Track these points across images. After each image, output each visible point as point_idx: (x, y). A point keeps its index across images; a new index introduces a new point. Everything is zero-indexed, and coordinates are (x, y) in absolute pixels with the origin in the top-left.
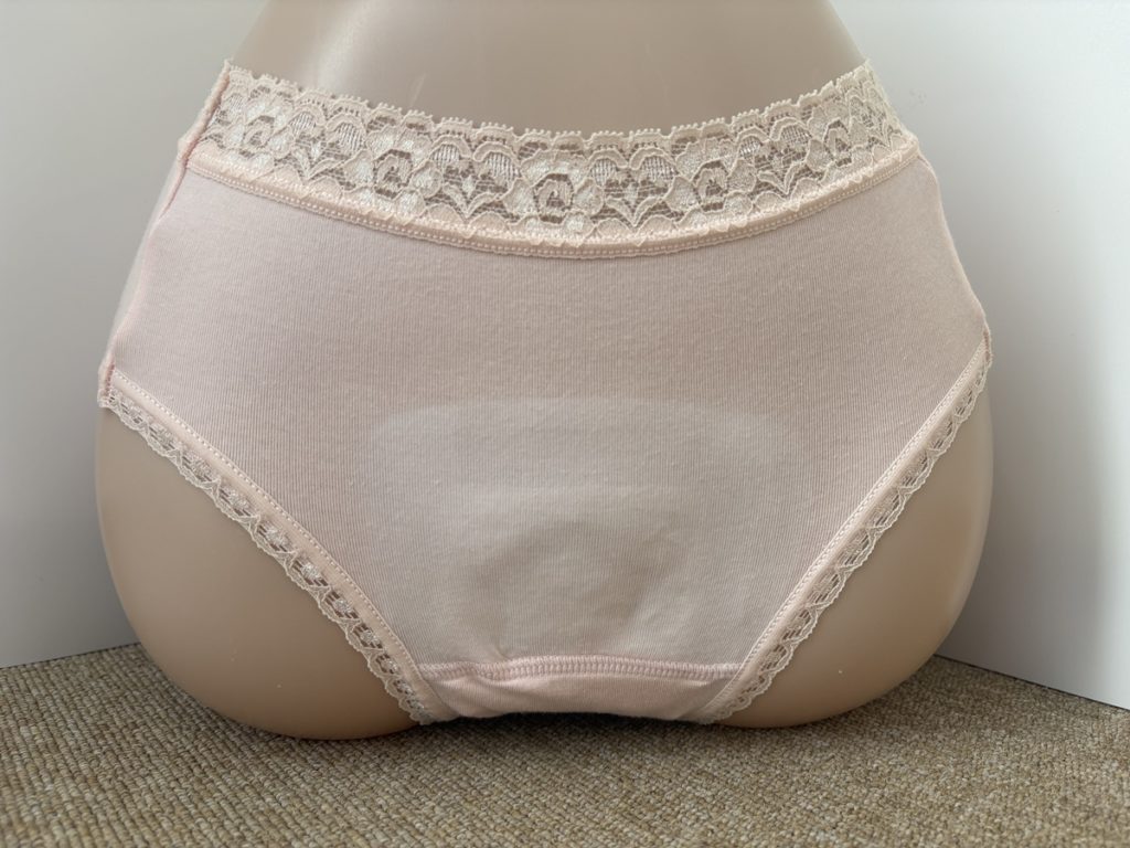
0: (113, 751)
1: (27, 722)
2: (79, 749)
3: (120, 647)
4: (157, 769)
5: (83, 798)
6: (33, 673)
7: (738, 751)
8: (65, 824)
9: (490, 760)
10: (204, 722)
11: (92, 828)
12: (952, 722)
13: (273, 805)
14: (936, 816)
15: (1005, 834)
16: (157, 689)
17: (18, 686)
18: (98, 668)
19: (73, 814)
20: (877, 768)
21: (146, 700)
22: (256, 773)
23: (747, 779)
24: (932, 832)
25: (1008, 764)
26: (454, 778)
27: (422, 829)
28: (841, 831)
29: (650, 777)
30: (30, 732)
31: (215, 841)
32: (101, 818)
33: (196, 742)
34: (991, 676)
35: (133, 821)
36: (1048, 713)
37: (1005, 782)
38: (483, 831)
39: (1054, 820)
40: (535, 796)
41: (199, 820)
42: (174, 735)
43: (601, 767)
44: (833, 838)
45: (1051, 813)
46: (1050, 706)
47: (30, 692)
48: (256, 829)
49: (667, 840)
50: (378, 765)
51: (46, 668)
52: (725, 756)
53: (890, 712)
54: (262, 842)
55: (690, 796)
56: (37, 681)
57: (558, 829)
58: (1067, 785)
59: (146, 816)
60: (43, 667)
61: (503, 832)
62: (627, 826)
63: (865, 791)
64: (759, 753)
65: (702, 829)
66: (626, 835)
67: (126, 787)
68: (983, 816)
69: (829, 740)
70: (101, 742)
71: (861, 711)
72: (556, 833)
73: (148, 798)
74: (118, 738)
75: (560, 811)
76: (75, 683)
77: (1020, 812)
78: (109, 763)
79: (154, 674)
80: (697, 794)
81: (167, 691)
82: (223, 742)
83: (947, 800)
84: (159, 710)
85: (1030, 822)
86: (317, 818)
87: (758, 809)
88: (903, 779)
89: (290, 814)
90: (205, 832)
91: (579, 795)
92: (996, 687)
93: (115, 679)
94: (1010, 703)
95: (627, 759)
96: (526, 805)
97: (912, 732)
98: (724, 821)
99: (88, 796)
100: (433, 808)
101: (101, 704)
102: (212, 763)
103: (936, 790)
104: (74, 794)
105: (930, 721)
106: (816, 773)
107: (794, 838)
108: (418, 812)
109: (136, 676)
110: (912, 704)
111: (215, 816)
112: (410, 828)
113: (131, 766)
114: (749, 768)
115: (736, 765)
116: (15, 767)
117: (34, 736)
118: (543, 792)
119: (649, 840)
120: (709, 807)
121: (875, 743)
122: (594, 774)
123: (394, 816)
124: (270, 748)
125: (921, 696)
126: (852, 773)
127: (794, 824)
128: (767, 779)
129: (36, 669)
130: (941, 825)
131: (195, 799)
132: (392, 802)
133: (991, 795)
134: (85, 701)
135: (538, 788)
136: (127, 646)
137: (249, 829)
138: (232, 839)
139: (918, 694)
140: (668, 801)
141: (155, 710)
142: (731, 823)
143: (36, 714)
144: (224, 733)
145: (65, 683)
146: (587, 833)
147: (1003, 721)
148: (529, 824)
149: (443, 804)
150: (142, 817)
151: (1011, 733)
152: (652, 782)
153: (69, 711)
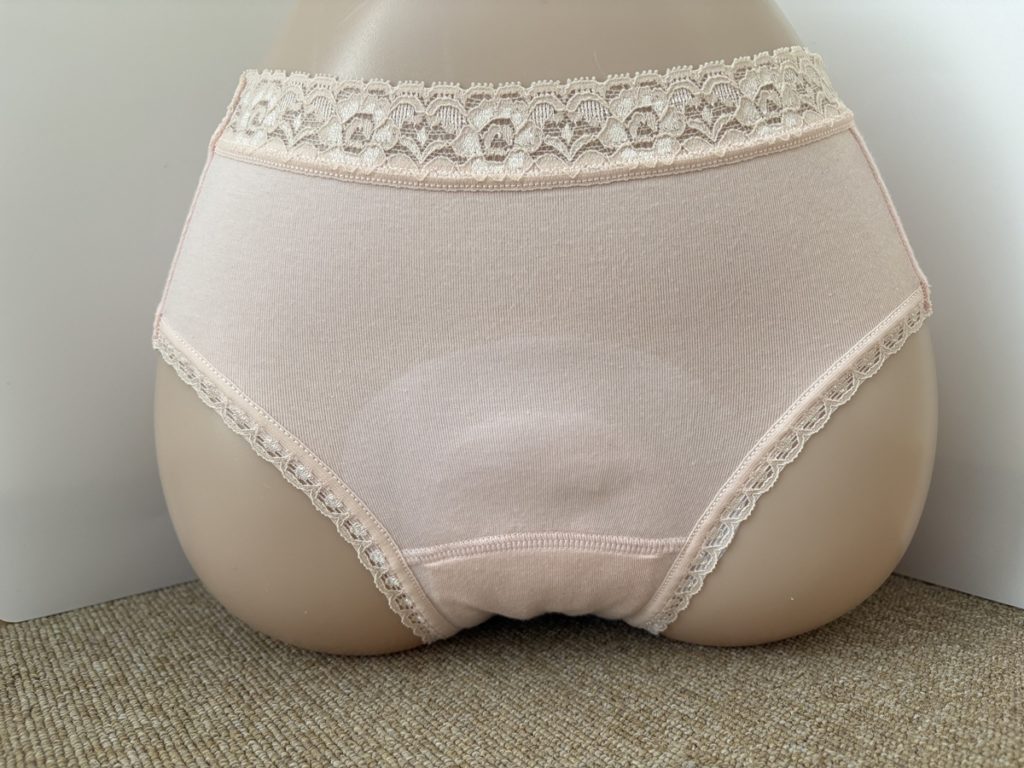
0: (173, 681)
1: (98, 659)
2: (145, 681)
3: (173, 587)
4: (212, 697)
5: (151, 725)
6: (100, 612)
7: (716, 670)
8: (138, 748)
9: (497, 683)
10: (249, 653)
11: (161, 752)
12: (911, 639)
13: (313, 727)
14: (897, 728)
15: (959, 743)
16: (206, 624)
17: (88, 625)
18: (156, 606)
19: (143, 740)
20: (843, 684)
21: (199, 634)
22: (297, 699)
23: (725, 696)
24: (894, 743)
25: (961, 677)
26: (467, 701)
27: (441, 748)
28: (812, 743)
29: (640, 696)
30: (102, 666)
31: (266, 761)
32: (168, 743)
33: (244, 672)
34: (947, 593)
35: (195, 745)
36: (998, 628)
37: (959, 694)
38: (494, 748)
39: (1004, 730)
40: (538, 716)
41: (251, 742)
42: (224, 665)
43: (595, 688)
44: (805, 750)
45: (1001, 722)
46: (1001, 621)
47: (98, 629)
48: (300, 749)
49: (656, 754)
50: (400, 690)
51: (111, 607)
52: (704, 675)
53: (853, 630)
54: (306, 761)
55: (675, 712)
56: (105, 620)
57: (560, 746)
58: (1016, 695)
59: (206, 740)
60: (108, 607)
61: (511, 749)
62: (620, 741)
63: (832, 706)
64: (735, 671)
65: (686, 744)
66: (619, 750)
67: (187, 714)
68: (940, 727)
69: (798, 659)
70: (163, 674)
71: (827, 630)
72: (558, 749)
73: (207, 724)
74: (177, 669)
75: (559, 728)
76: (137, 620)
77: (972, 722)
78: (171, 692)
79: (203, 610)
80: (681, 711)
81: (215, 626)
82: (266, 671)
83: (907, 712)
84: (210, 643)
85: (982, 732)
86: (351, 738)
87: (736, 724)
88: (867, 694)
89: (327, 735)
90: (257, 753)
91: (577, 715)
92: (951, 605)
93: (170, 615)
94: (963, 620)
95: (618, 680)
96: (531, 724)
97: (874, 650)
98: (706, 735)
99: (156, 724)
100: (450, 728)
101: (161, 639)
102: (259, 690)
103: (897, 703)
104: (144, 721)
105: (891, 638)
106: (788, 690)
107: (769, 751)
108: (436, 732)
109: (188, 612)
110: (873, 623)
111: (264, 738)
112: (431, 747)
113: (190, 695)
114: (726, 686)
115: (715, 683)
116: (92, 698)
117: (106, 670)
118: (545, 712)
119: (640, 754)
120: (692, 723)
121: (840, 660)
122: (589, 694)
123: (417, 736)
124: (307, 675)
125: (882, 614)
126: (820, 689)
127: (768, 739)
128: (743, 696)
129: (102, 609)
130: (902, 736)
131: (246, 724)
132: (414, 724)
133: (947, 706)
134: (147, 637)
135: (540, 708)
136: (179, 585)
137: (294, 750)
138: (280, 758)
139: (879, 612)
140: (655, 718)
141: (206, 642)
142: (711, 739)
143: (106, 650)
144: (267, 662)
145: (128, 620)
146: (585, 749)
147: (957, 636)
148: (533, 740)
149: (458, 725)
150: (202, 741)
151: (965, 647)
152: (641, 700)
153: (134, 646)
